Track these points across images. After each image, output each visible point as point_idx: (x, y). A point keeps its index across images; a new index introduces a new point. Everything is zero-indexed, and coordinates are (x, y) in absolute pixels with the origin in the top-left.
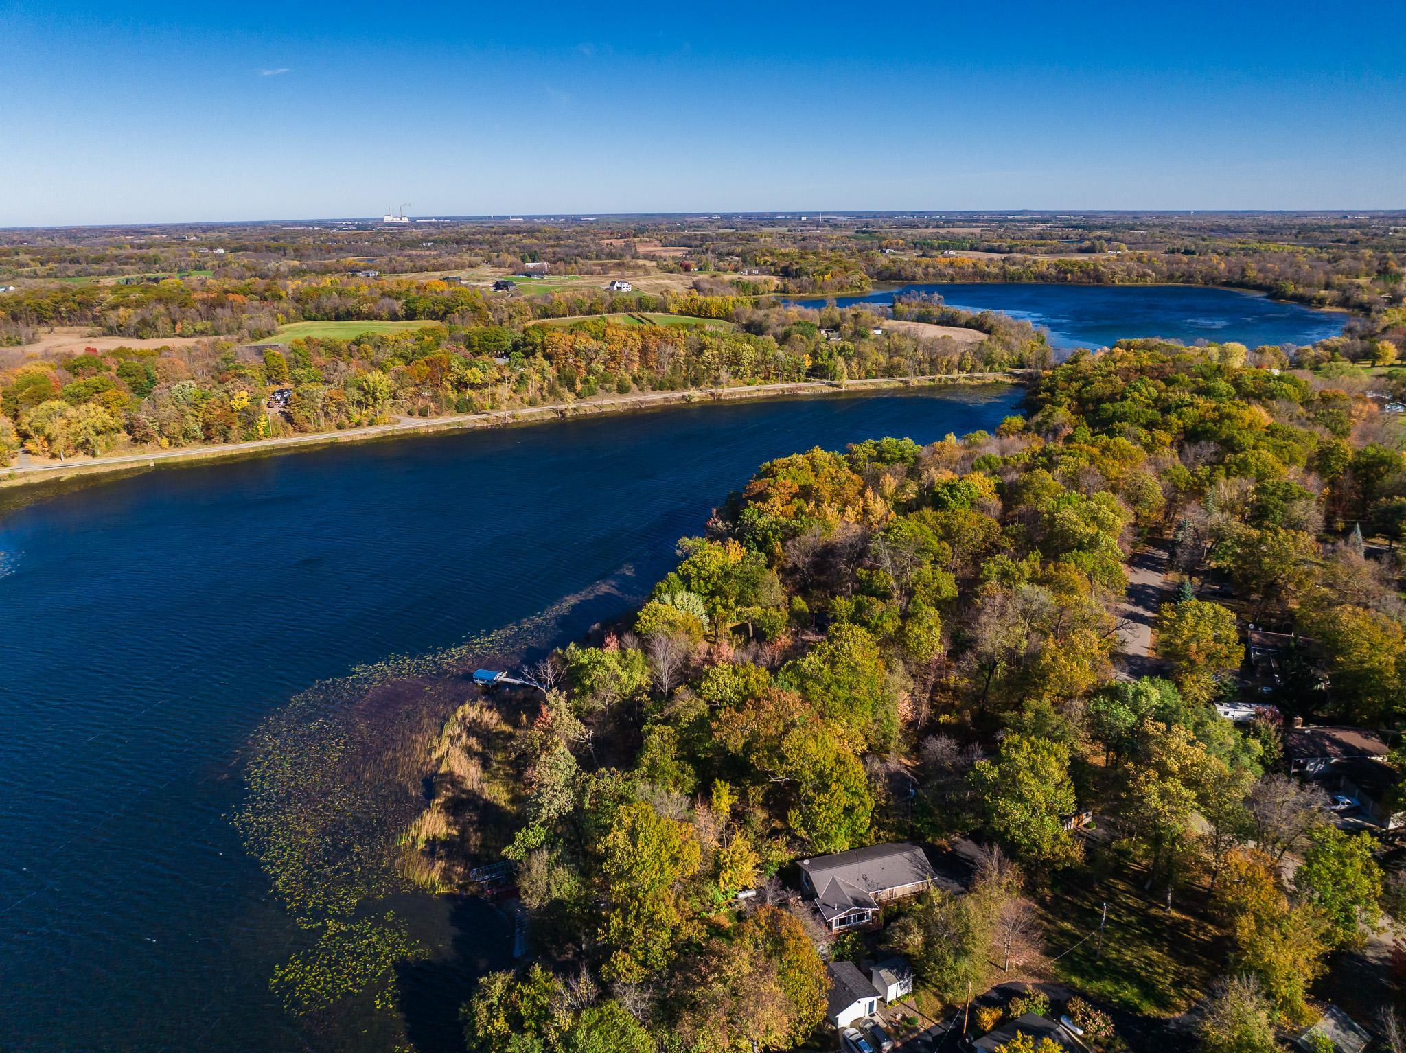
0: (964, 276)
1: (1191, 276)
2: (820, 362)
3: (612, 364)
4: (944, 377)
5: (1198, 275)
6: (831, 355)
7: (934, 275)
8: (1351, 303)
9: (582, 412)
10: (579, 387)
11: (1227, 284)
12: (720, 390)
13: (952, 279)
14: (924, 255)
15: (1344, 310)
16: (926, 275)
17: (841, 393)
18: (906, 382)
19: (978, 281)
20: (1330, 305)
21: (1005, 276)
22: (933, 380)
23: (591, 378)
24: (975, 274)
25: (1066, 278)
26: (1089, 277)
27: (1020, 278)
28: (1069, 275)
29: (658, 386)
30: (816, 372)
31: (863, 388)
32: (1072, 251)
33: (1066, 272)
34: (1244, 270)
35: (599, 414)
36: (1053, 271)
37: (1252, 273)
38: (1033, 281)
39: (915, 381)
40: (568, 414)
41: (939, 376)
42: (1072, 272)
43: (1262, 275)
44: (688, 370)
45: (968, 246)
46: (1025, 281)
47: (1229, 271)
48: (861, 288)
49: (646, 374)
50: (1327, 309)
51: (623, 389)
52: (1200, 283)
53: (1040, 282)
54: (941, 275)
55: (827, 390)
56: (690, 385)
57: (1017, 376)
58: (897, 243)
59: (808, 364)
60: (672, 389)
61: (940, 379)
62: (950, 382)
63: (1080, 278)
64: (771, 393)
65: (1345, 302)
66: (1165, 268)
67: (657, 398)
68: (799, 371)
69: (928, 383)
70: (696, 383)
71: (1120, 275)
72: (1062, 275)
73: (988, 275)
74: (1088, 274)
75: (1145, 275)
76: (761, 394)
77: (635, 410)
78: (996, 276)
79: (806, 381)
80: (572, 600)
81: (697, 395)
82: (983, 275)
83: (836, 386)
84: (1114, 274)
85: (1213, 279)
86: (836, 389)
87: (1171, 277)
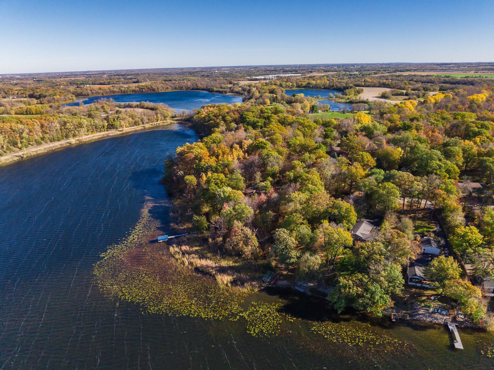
0: (107, 93)
1: (182, 87)
2: (111, 123)
3: (31, 134)
4: (155, 123)
5: (184, 87)
6: (114, 120)
7: (96, 93)
8: (234, 92)
9: (29, 155)
10: (20, 145)
11: (193, 89)
12: (81, 138)
13: (103, 94)
14: (77, 87)
15: (233, 94)
16: (93, 93)
17: (123, 134)
18: (144, 127)
19: (112, 94)
20: (229, 93)
21: (121, 92)
22: (152, 125)
23: (24, 140)
24: (110, 91)
25: (143, 91)
26: (150, 90)
27: (127, 92)
28: (144, 90)
29: (52, 140)
30: (111, 126)
31: (130, 130)
32: (131, 83)
33: (142, 89)
34: (196, 85)
35: (37, 155)
36: (137, 89)
37: (200, 85)
38: (132, 93)
39: (147, 126)
40: (25, 156)
41: (154, 123)
42: (144, 89)
43: (202, 86)
44: (62, 132)
45: (91, 83)
46: (129, 93)
47: (192, 85)
48: (73, 100)
49: (47, 136)
50: (228, 94)
51: (39, 143)
52: (185, 90)
53: (134, 93)
54: (99, 93)
55: (119, 133)
56: (65, 138)
57: (176, 120)
58: (63, 84)
59: (107, 124)
60: (59, 140)
61: (155, 124)
62: (158, 125)
63: (148, 91)
64: (99, 137)
65: (232, 92)
66: (172, 85)
67: (57, 145)
68: (104, 127)
69: (151, 126)
70: (67, 137)
71: (160, 89)
72: (141, 90)
73: (116, 92)
74: (150, 89)
75: (168, 88)
76: (96, 137)
77: (50, 150)
78: (118, 92)
79: (107, 131)
80: (145, 212)
81: (73, 141)
82: (114, 92)
83: (120, 131)
84: (158, 88)
85: (189, 88)
86: (122, 132)
87: (176, 88)
